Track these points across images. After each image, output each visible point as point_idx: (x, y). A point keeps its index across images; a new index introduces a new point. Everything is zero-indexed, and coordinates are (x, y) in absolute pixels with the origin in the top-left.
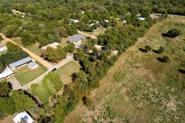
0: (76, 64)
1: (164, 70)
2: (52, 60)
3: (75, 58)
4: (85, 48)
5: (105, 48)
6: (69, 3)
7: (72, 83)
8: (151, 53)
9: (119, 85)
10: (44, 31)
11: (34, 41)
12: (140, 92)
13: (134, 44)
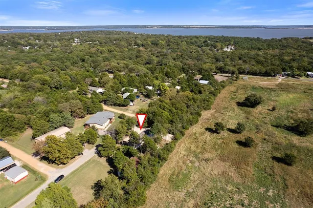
0: (101, 164)
1: (250, 159)
2: (55, 160)
3: (99, 154)
4: (116, 134)
5: (151, 131)
6: (88, 62)
7: (95, 201)
8: (226, 135)
9: (181, 196)
10: (42, 108)
11: (23, 128)
12: (219, 204)
13: (197, 121)
